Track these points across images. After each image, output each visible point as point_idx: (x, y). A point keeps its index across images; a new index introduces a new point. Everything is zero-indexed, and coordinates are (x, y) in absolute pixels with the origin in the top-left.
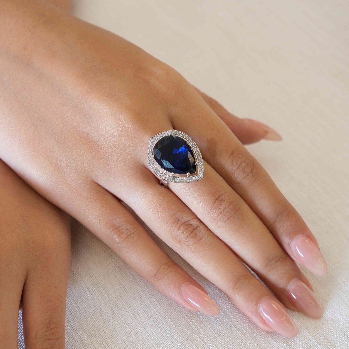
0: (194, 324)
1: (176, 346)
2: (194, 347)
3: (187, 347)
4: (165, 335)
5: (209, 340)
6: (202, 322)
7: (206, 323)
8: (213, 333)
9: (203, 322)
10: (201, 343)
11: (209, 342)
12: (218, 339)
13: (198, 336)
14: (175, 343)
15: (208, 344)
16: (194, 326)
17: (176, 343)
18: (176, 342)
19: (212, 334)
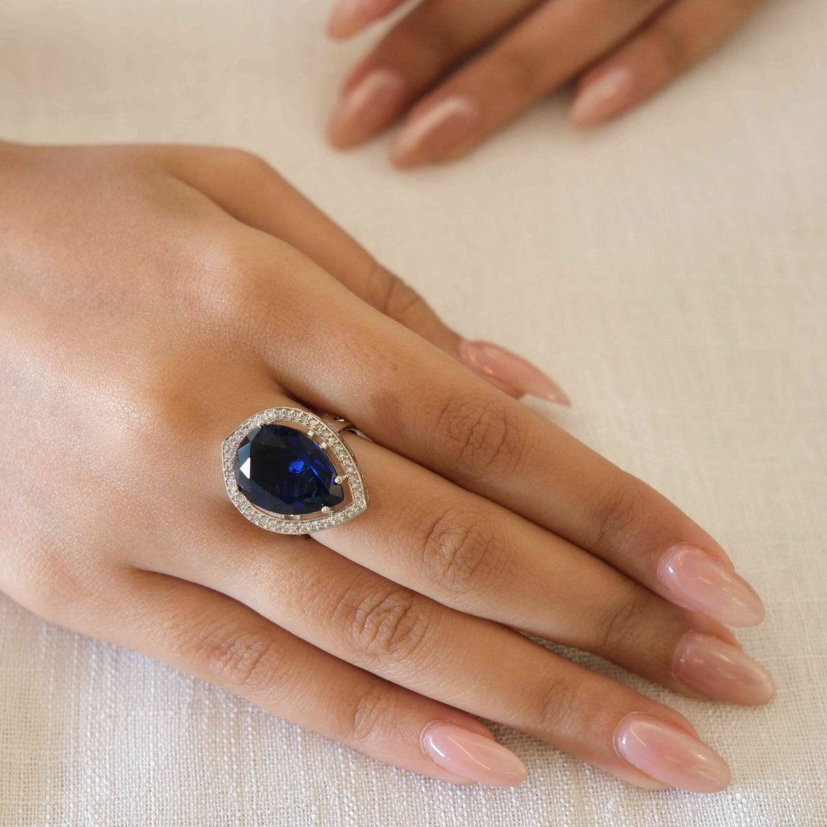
0: (346, 761)
1: (277, 787)
2: (313, 809)
3: (299, 802)
4: (269, 755)
5: (355, 809)
6: (366, 767)
7: (373, 773)
8: (374, 800)
9: (369, 768)
10: (334, 808)
11: (351, 813)
12: (376, 817)
13: (339, 789)
14: (279, 781)
15: (347, 818)
16: (342, 766)
17: (281, 782)
18: (283, 780)
19: (371, 800)
